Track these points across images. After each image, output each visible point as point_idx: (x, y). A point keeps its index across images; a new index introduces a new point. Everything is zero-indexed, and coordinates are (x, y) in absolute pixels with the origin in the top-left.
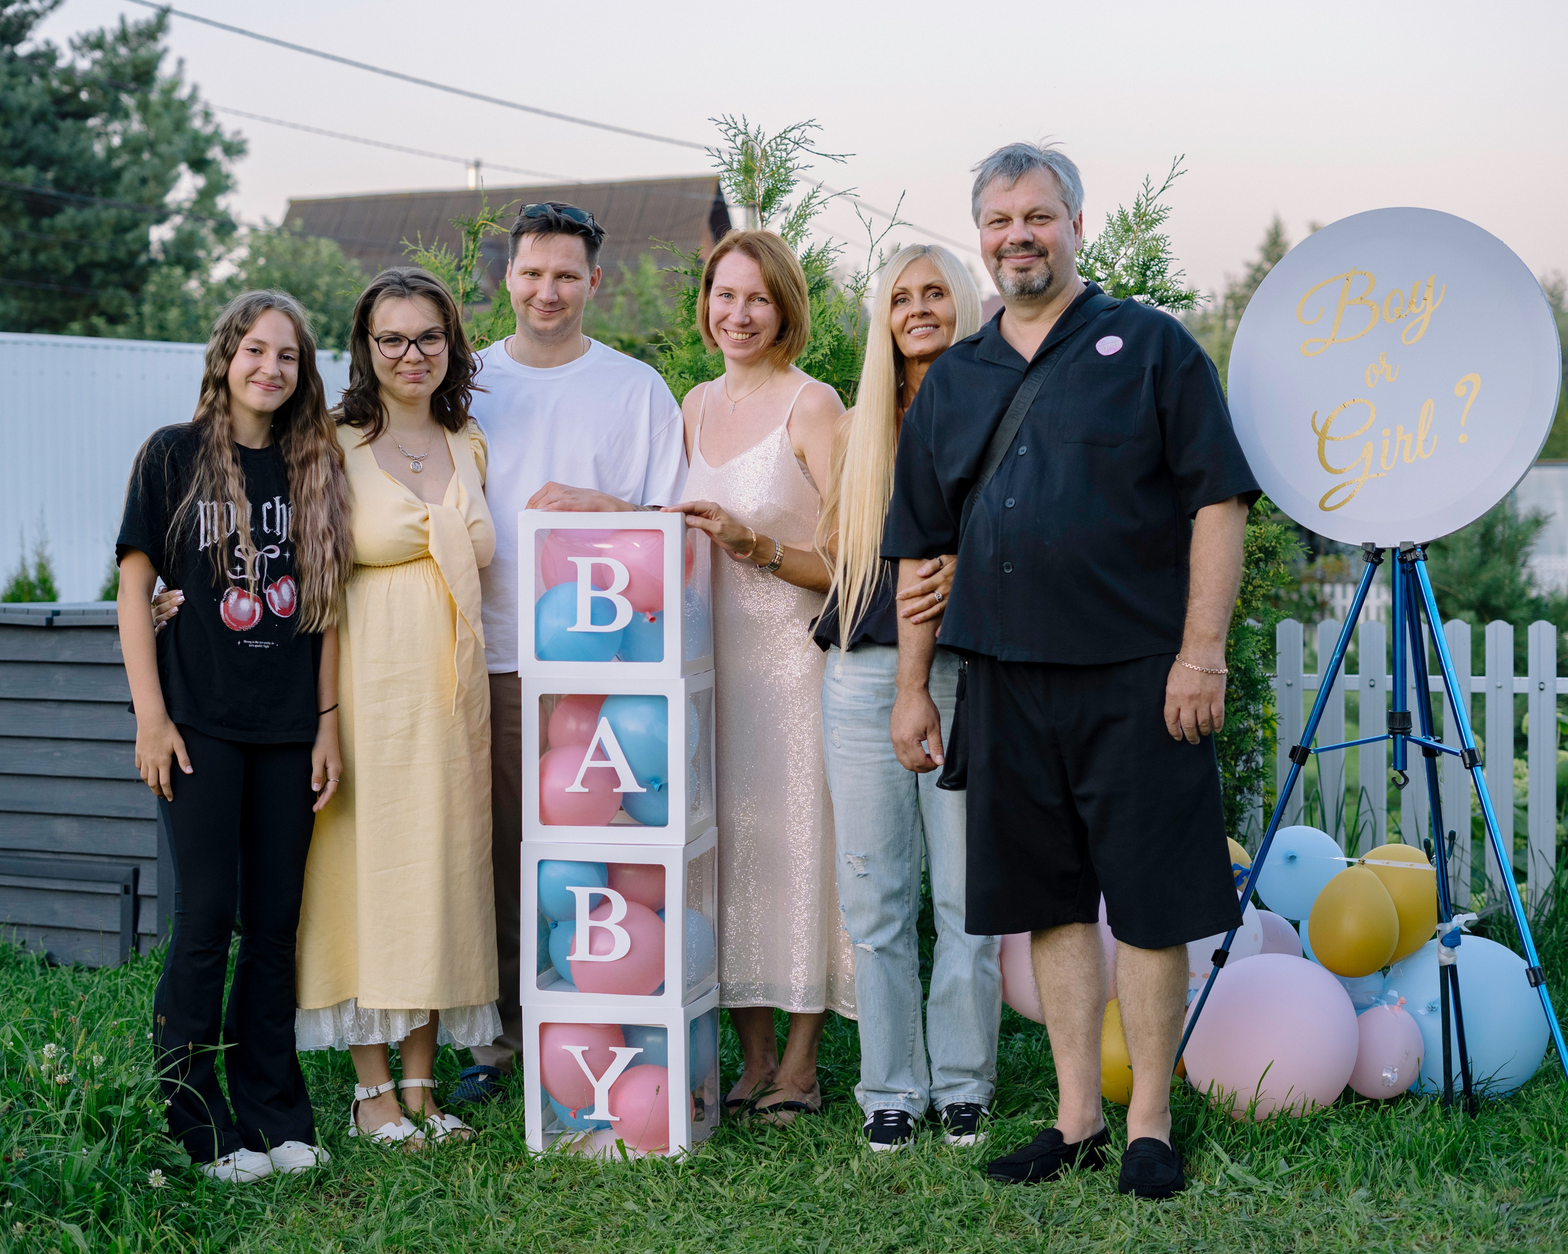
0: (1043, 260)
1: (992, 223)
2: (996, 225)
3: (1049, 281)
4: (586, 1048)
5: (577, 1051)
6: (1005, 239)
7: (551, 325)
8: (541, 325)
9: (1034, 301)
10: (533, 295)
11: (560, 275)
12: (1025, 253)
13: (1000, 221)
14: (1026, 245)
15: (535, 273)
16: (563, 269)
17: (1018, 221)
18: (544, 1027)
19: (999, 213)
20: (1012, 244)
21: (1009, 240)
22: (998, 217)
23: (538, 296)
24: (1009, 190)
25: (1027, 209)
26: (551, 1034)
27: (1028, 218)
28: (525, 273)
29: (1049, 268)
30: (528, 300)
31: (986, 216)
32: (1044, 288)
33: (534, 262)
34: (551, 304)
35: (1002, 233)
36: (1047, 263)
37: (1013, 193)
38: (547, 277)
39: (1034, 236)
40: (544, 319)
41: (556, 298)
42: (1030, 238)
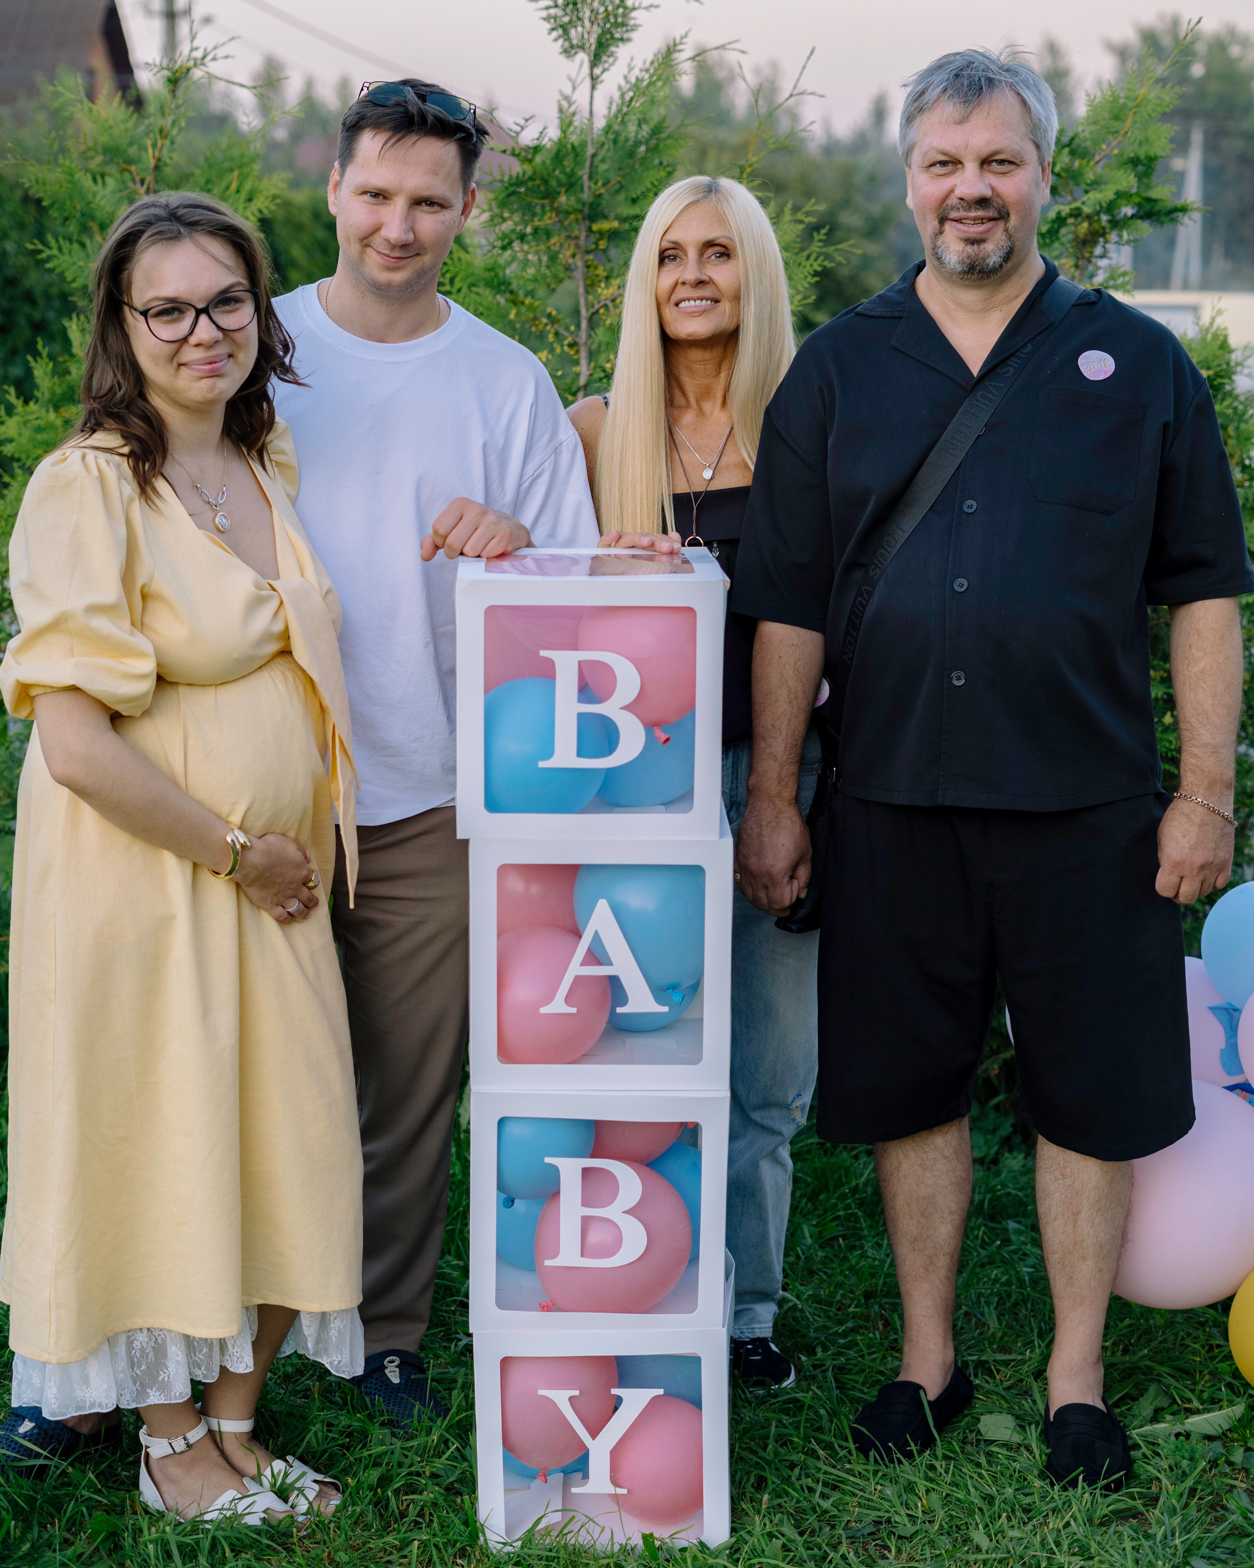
0: (1001, 225)
1: (933, 165)
2: (938, 169)
3: (1008, 256)
4: (576, 1393)
5: (561, 1398)
6: (952, 191)
7: (398, 277)
8: (383, 277)
9: (984, 282)
10: (377, 229)
11: (419, 202)
12: (980, 213)
13: (943, 163)
14: (982, 202)
15: (380, 195)
16: (426, 193)
17: (971, 167)
18: (506, 1363)
19: (944, 154)
20: (961, 199)
21: (958, 193)
22: (943, 158)
23: (384, 233)
24: (962, 121)
25: (986, 152)
26: (516, 1373)
27: (985, 162)
28: (365, 193)
29: (1010, 237)
30: (365, 241)
31: (925, 155)
32: (1001, 266)
33: (380, 178)
34: (404, 246)
35: (946, 184)
36: (1006, 230)
37: (967, 126)
38: (399, 204)
39: (993, 189)
40: (390, 269)
41: (411, 237)
42: (988, 193)
